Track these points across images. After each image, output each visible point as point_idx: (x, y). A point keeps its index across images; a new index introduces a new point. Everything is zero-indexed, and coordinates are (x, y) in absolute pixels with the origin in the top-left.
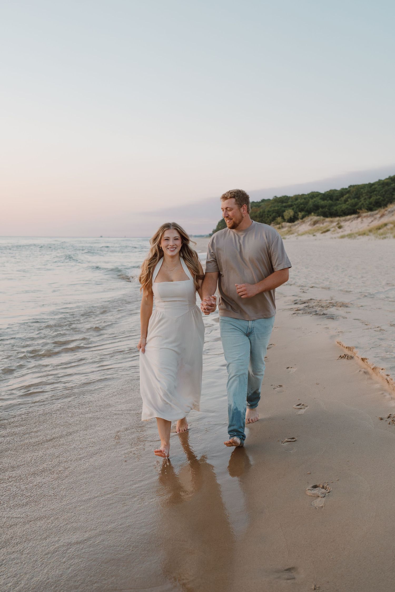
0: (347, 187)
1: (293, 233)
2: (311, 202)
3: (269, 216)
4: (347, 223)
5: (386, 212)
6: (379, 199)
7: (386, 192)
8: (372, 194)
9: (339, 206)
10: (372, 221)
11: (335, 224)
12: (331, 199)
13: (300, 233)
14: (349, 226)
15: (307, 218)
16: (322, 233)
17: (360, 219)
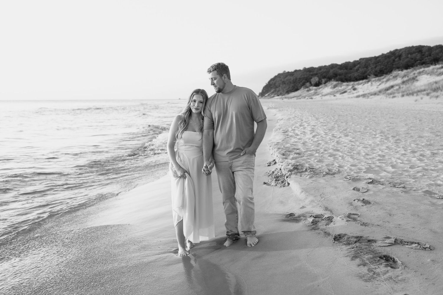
0: (358, 59)
1: (318, 95)
2: (331, 71)
3: (300, 82)
4: (360, 86)
5: (391, 77)
6: (383, 68)
7: (388, 63)
8: (377, 64)
9: (353, 74)
10: (380, 84)
11: (350, 87)
12: (346, 69)
13: (323, 94)
14: (361, 88)
15: (328, 83)
16: (340, 94)
17: (370, 83)
